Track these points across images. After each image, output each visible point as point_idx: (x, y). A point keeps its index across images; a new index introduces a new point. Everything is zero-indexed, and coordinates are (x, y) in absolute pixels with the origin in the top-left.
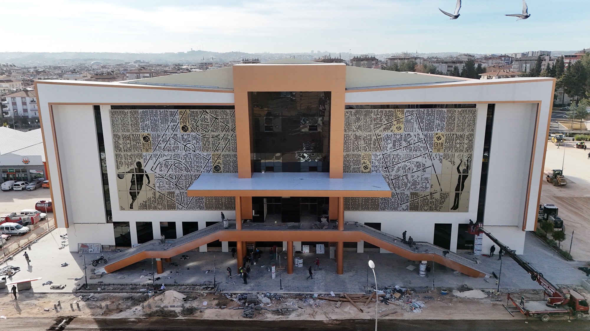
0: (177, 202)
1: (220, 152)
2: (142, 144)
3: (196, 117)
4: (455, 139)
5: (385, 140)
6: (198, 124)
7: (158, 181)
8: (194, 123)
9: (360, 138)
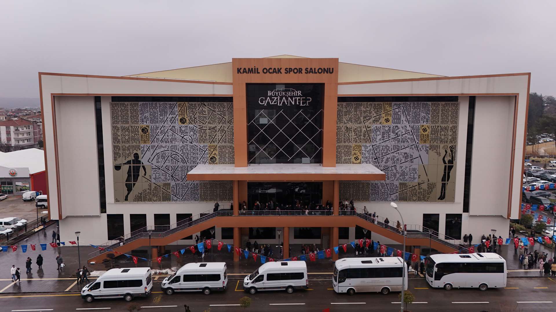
0: (172, 193)
1: (217, 143)
2: (140, 136)
3: (194, 110)
4: (439, 131)
5: (375, 132)
6: (196, 116)
7: (154, 173)
8: (192, 115)
9: (351, 130)
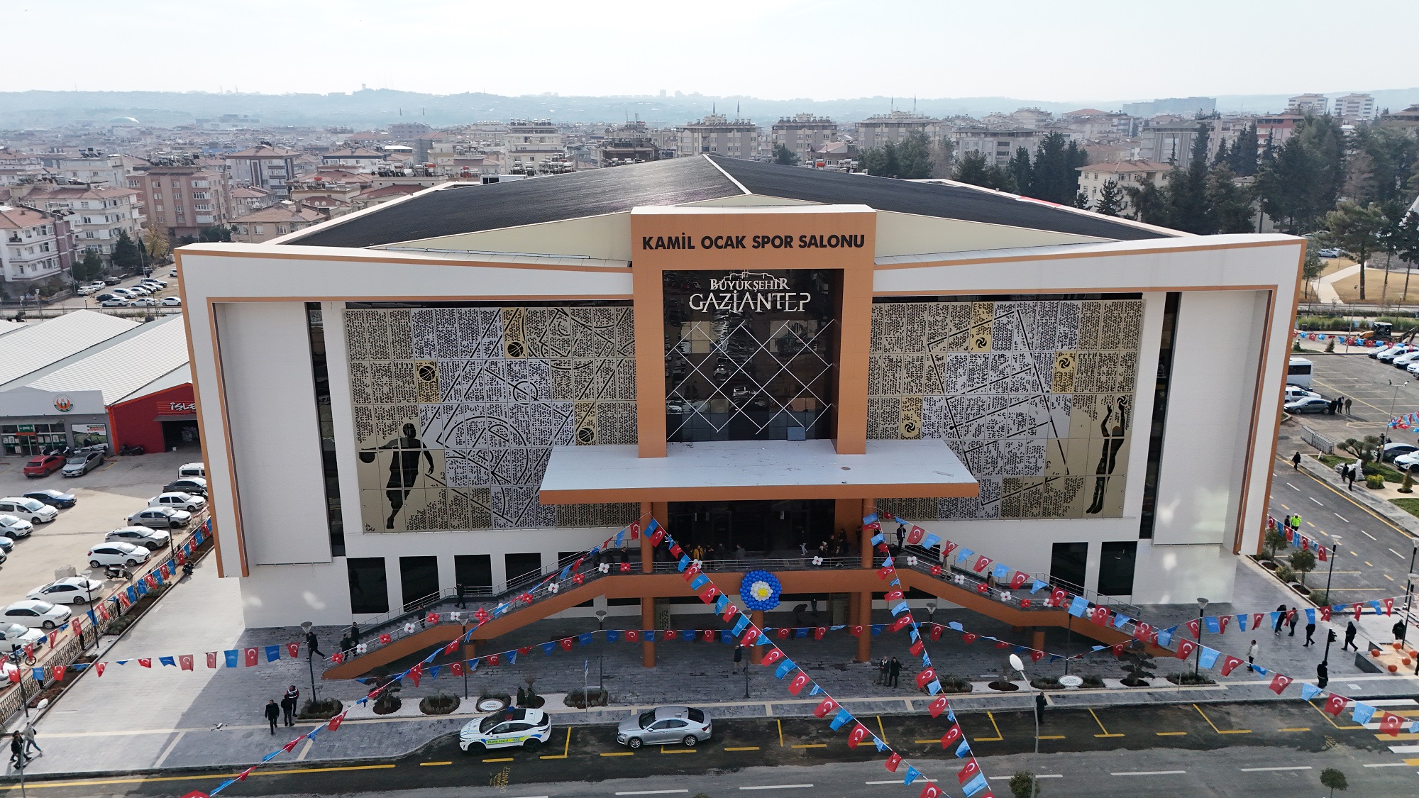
0: (495, 510)
1: (594, 399)
2: (416, 385)
3: (540, 324)
4: (1097, 364)
5: (953, 369)
6: (544, 338)
7: (451, 466)
8: (535, 336)
9: (899, 364)
